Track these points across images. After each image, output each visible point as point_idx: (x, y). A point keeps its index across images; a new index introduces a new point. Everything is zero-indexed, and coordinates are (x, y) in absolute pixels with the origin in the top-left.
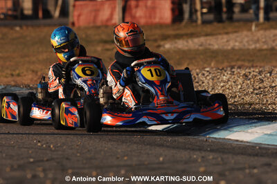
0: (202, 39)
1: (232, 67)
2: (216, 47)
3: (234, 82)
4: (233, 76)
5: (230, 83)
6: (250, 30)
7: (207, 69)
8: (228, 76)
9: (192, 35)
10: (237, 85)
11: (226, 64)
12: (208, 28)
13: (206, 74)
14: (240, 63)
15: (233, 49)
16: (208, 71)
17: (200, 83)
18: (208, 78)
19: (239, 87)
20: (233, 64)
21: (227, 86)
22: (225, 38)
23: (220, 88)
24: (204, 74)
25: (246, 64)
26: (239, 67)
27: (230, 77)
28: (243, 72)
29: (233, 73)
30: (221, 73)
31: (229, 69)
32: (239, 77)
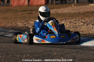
0: (55, 10)
1: (66, 19)
2: (60, 12)
3: (66, 24)
4: (66, 22)
6: (72, 6)
8: (64, 22)
9: (52, 8)
10: (67, 25)
11: (63, 18)
12: (57, 6)
14: (68, 18)
15: (66, 13)
19: (68, 26)
20: (66, 18)
22: (63, 9)
25: (70, 18)
26: (68, 19)
27: (65, 23)
28: (69, 21)
29: (66, 21)
30: (62, 21)
31: (64, 20)
32: (68, 22)
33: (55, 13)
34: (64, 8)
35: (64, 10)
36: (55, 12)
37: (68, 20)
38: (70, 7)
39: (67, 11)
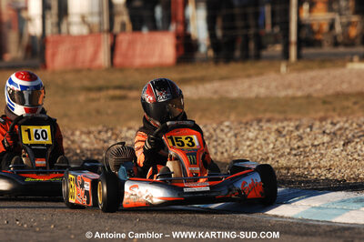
0: (216, 85)
1: (259, 121)
2: (235, 94)
3: (265, 140)
4: (262, 133)
5: (258, 142)
6: (278, 71)
7: (227, 123)
8: (256, 132)
9: (202, 80)
10: (268, 144)
11: (249, 117)
12: (223, 71)
13: (226, 130)
14: (268, 115)
15: (257, 97)
16: (228, 126)
17: (220, 141)
18: (229, 135)
19: (271, 146)
20: (260, 116)
21: (255, 146)
22: (247, 82)
23: (245, 148)
24: (222, 130)
25: (277, 116)
26: (269, 121)
27: (258, 134)
28: (275, 127)
29: (261, 129)
30: (246, 128)
31: (255, 123)
32: (269, 133)
33: (215, 97)
34: (249, 76)
35: (250, 87)
36: (216, 92)
37: (269, 125)
38: (272, 75)
39: (262, 92)
